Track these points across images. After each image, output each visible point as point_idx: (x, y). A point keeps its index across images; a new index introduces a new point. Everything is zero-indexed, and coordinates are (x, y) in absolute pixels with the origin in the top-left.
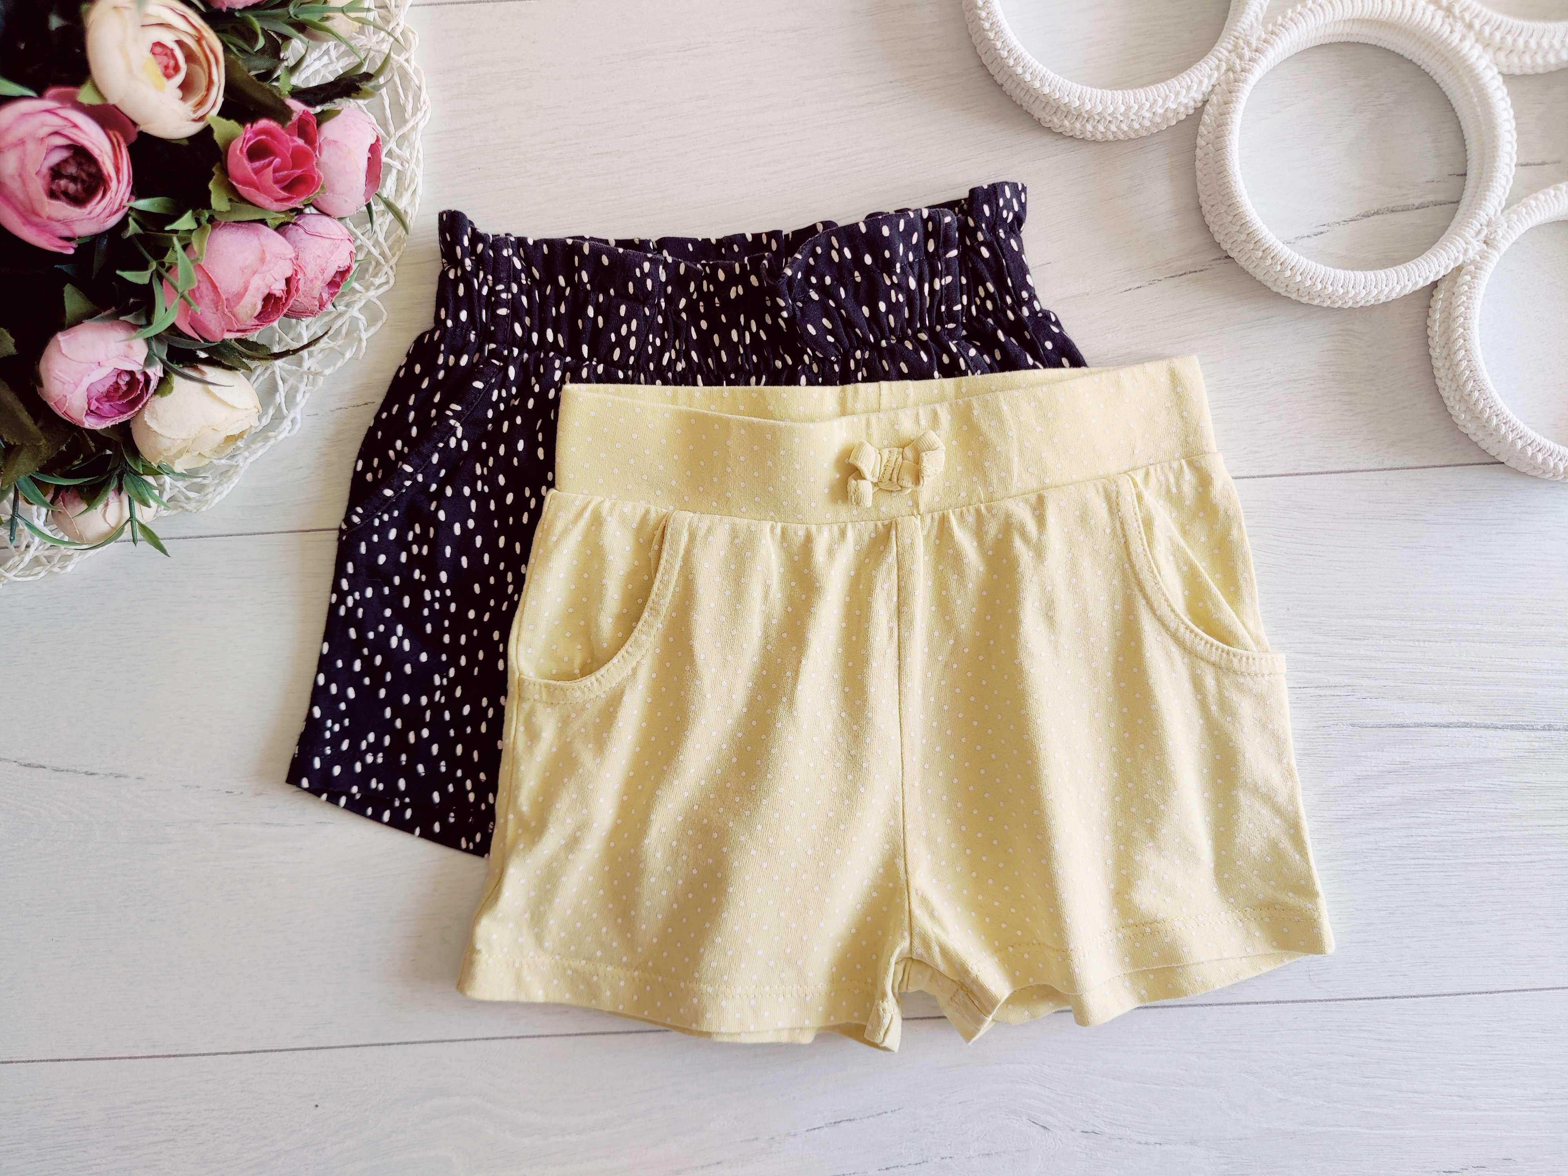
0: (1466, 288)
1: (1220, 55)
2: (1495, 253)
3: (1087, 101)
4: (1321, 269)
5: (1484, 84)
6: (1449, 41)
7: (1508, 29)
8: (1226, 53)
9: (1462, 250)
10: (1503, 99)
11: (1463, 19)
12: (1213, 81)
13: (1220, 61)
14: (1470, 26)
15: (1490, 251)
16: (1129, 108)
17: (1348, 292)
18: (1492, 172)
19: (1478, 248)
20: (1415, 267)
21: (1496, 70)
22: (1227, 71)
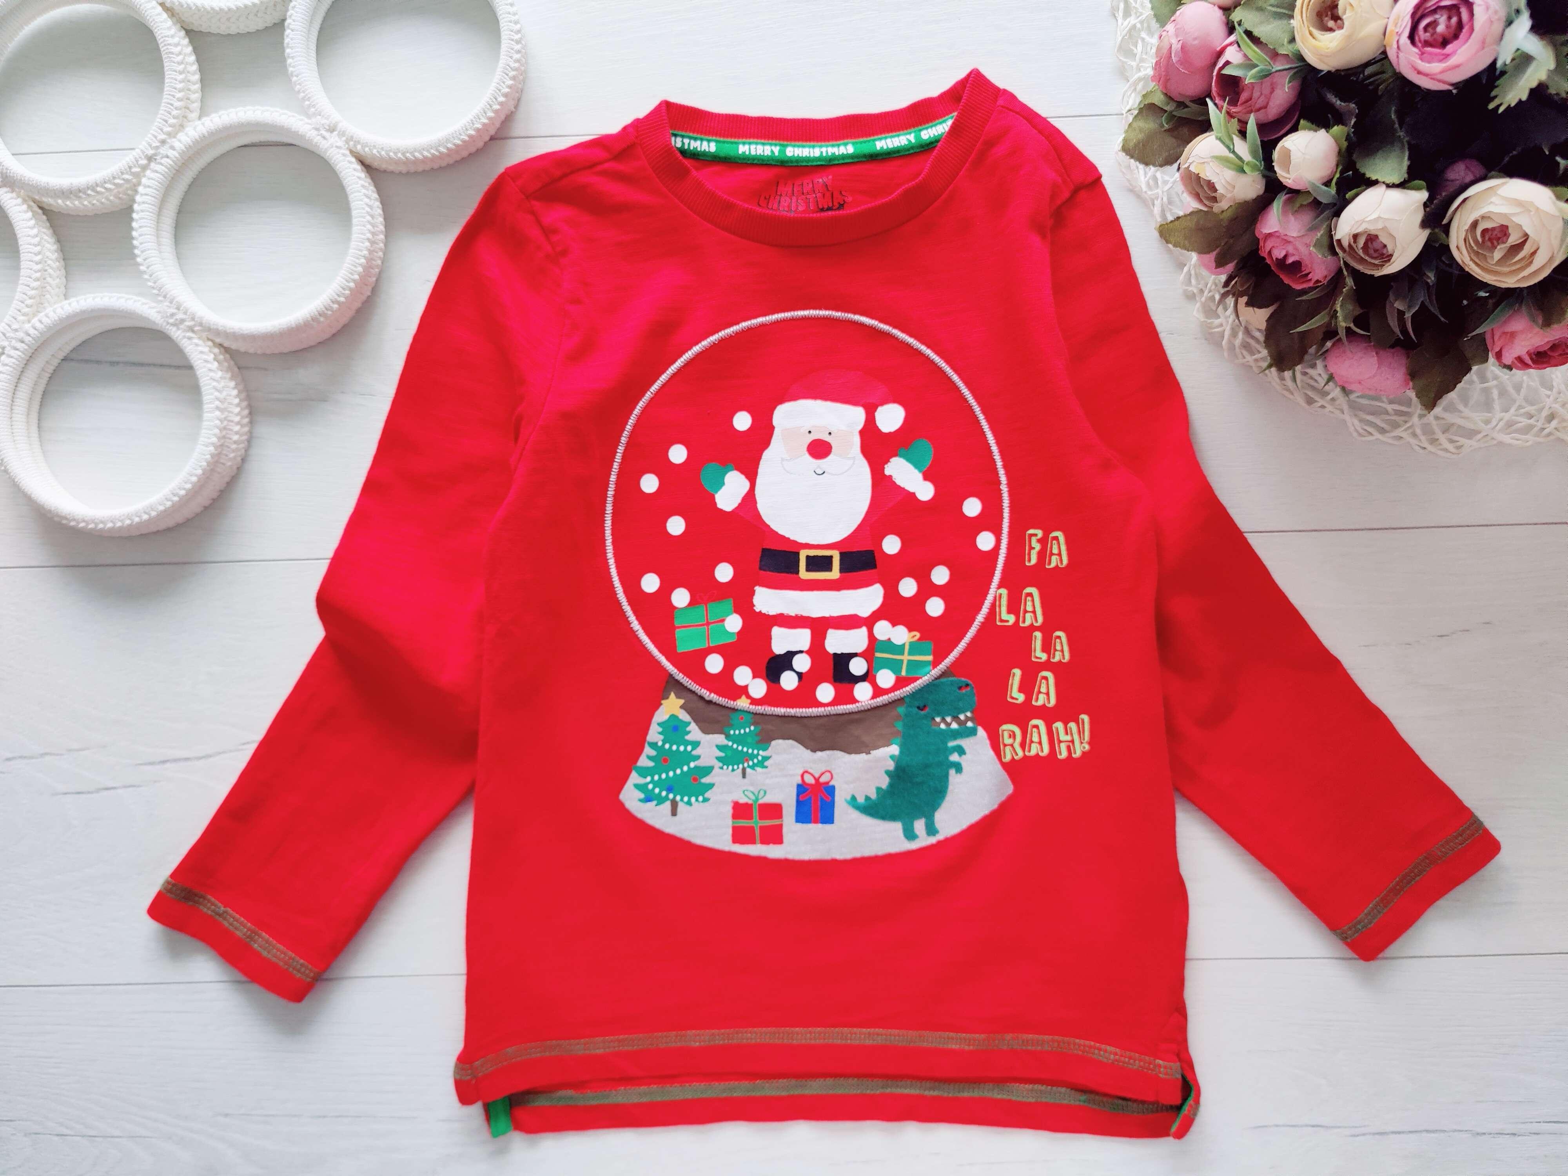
0: (366, 150)
1: (180, 337)
2: (340, 126)
3: (210, 441)
5: (208, 132)
6: (175, 159)
7: (167, 114)
8: (179, 332)
9: (338, 150)
10: (220, 117)
11: (157, 148)
12: (200, 342)
13: (184, 337)
14: (163, 142)
15: (338, 129)
16: (217, 408)
17: (368, 239)
18: (276, 126)
19: (337, 138)
20: (350, 188)
21: (198, 123)
22: (193, 331)
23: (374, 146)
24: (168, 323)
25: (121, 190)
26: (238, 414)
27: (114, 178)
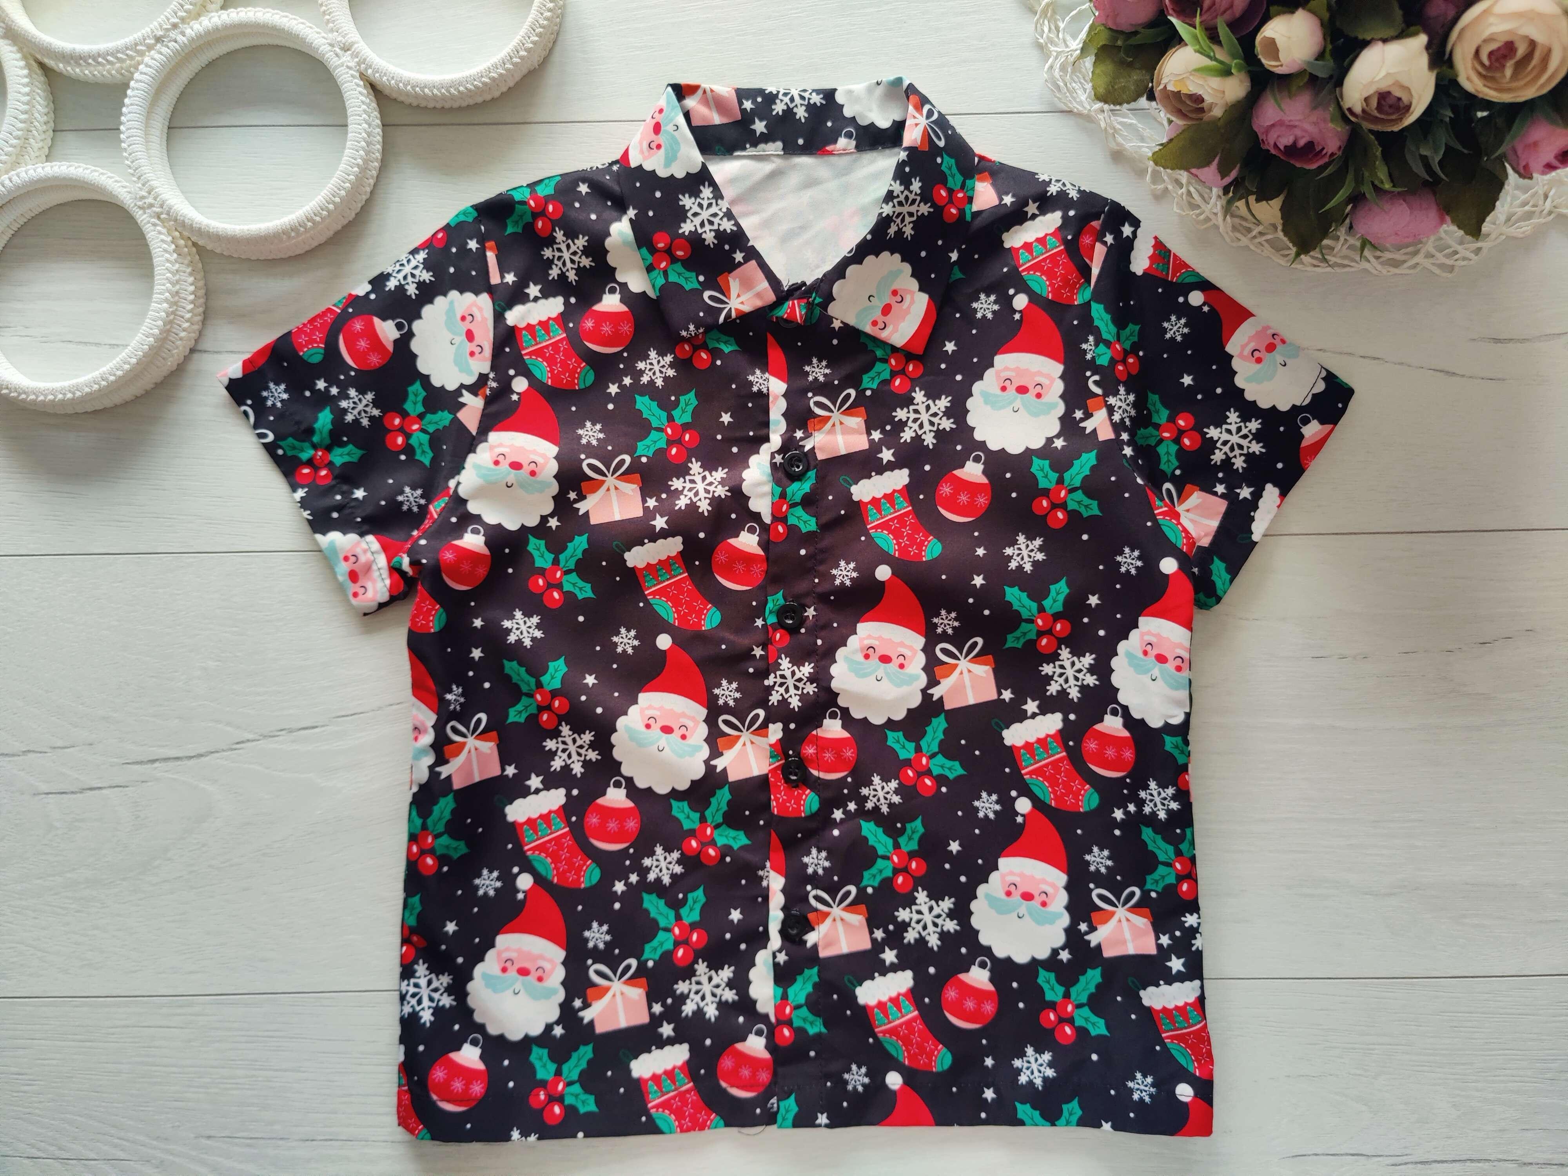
0: (377, 75)
1: (146, 221)
2: (356, 46)
3: (151, 331)
4: (334, 180)
8: (145, 216)
9: (348, 70)
10: (238, 13)
11: (167, 30)
12: (164, 231)
13: (149, 222)
14: (175, 26)
15: (353, 49)
17: (358, 165)
19: (349, 58)
22: (159, 218)
23: (385, 74)
24: (136, 205)
25: (124, 65)
26: (189, 312)
27: (118, 52)
